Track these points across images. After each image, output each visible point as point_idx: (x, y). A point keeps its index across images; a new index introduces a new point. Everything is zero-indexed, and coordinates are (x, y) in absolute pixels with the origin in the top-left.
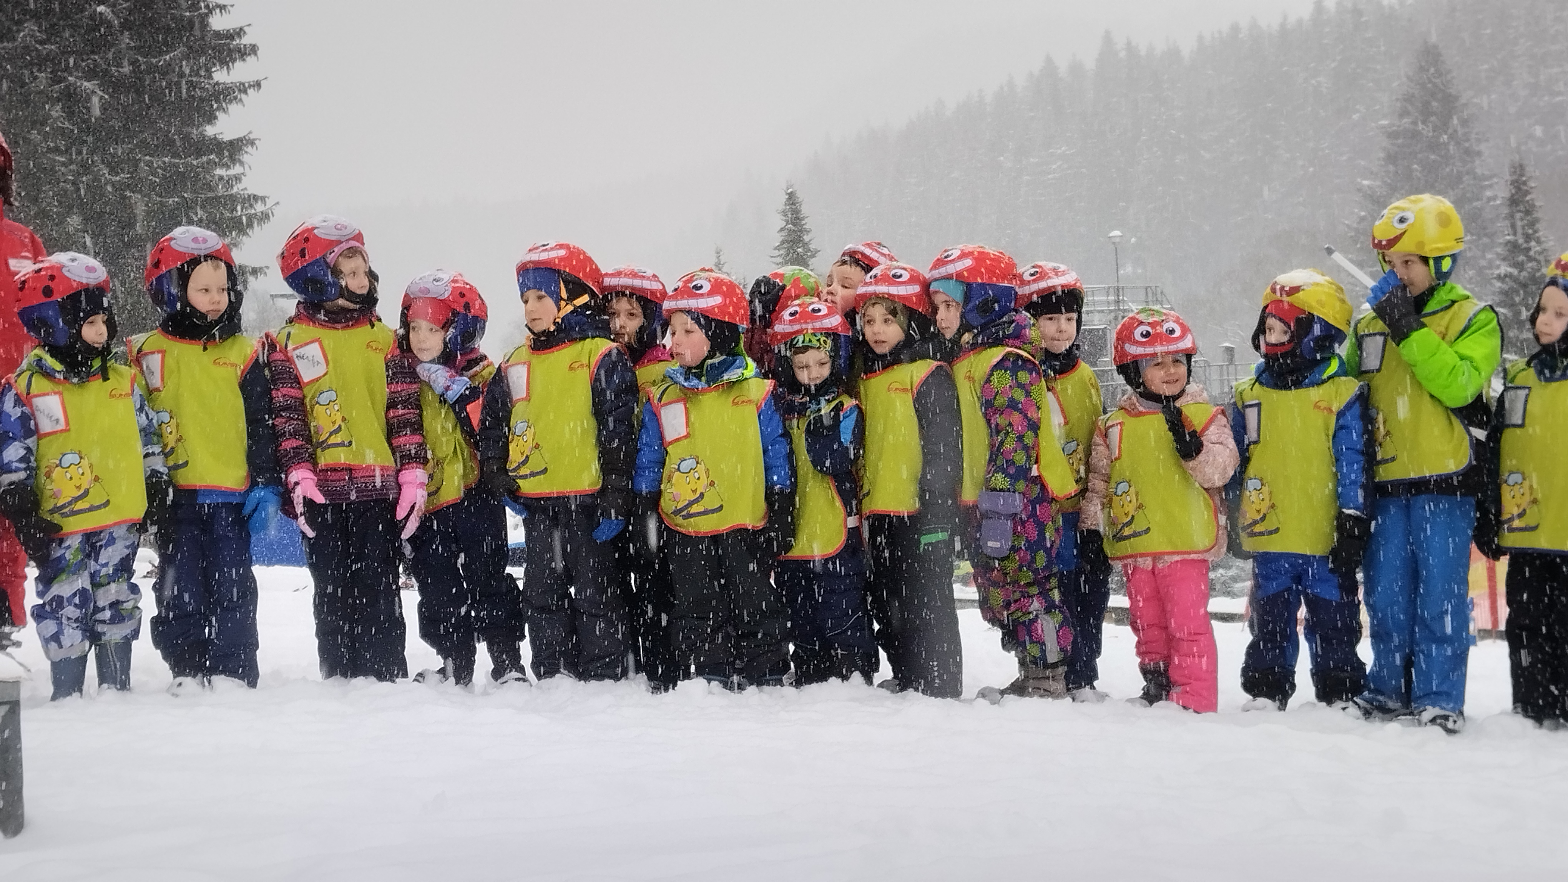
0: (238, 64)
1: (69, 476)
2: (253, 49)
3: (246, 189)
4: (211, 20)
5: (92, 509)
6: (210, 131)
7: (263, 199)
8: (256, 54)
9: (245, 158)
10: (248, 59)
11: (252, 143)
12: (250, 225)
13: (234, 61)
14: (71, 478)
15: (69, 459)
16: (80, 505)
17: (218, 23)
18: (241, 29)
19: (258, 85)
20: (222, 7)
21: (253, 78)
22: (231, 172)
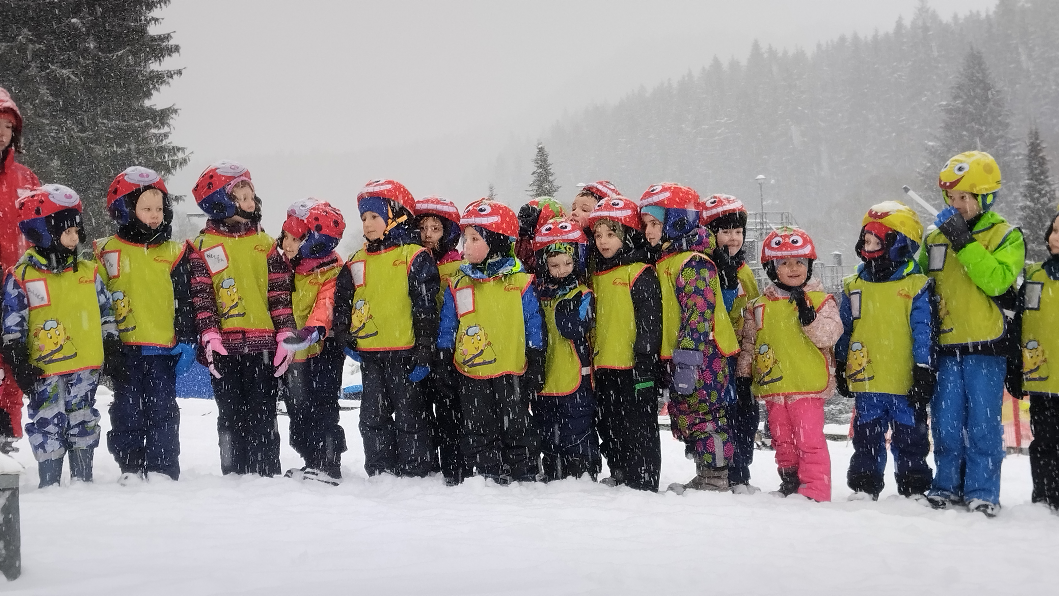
0: (167, 58)
1: (49, 336)
2: (177, 48)
3: (171, 143)
4: (148, 28)
5: (65, 358)
6: (147, 103)
7: (183, 149)
8: (178, 52)
9: (171, 122)
10: (173, 55)
11: (175, 111)
12: (174, 167)
13: (163, 57)
14: (51, 338)
15: (49, 325)
16: (56, 356)
17: (153, 30)
18: (169, 35)
19: (180, 72)
20: (156, 20)
21: (177, 68)
22: (162, 131)
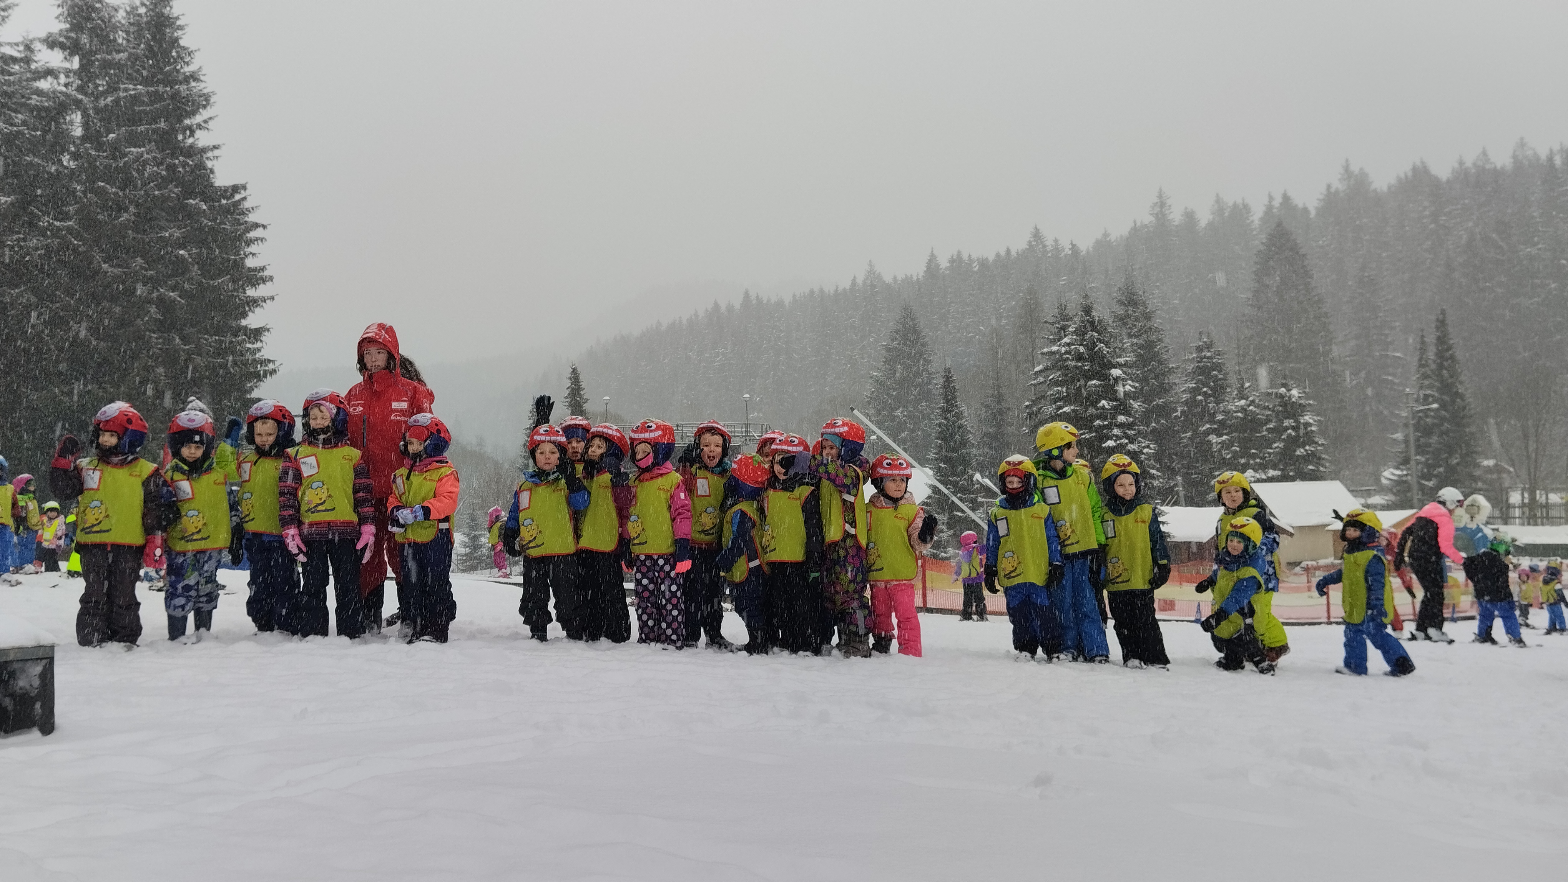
0: (262, 286)
2: (271, 278)
3: (263, 355)
4: (246, 261)
5: (201, 539)
6: (244, 323)
7: (273, 361)
8: (272, 282)
9: (263, 338)
10: (267, 283)
11: (268, 330)
12: (265, 376)
13: (259, 284)
16: (195, 537)
17: (250, 263)
18: (264, 267)
19: (272, 298)
20: (254, 254)
21: (270, 294)
22: (255, 346)
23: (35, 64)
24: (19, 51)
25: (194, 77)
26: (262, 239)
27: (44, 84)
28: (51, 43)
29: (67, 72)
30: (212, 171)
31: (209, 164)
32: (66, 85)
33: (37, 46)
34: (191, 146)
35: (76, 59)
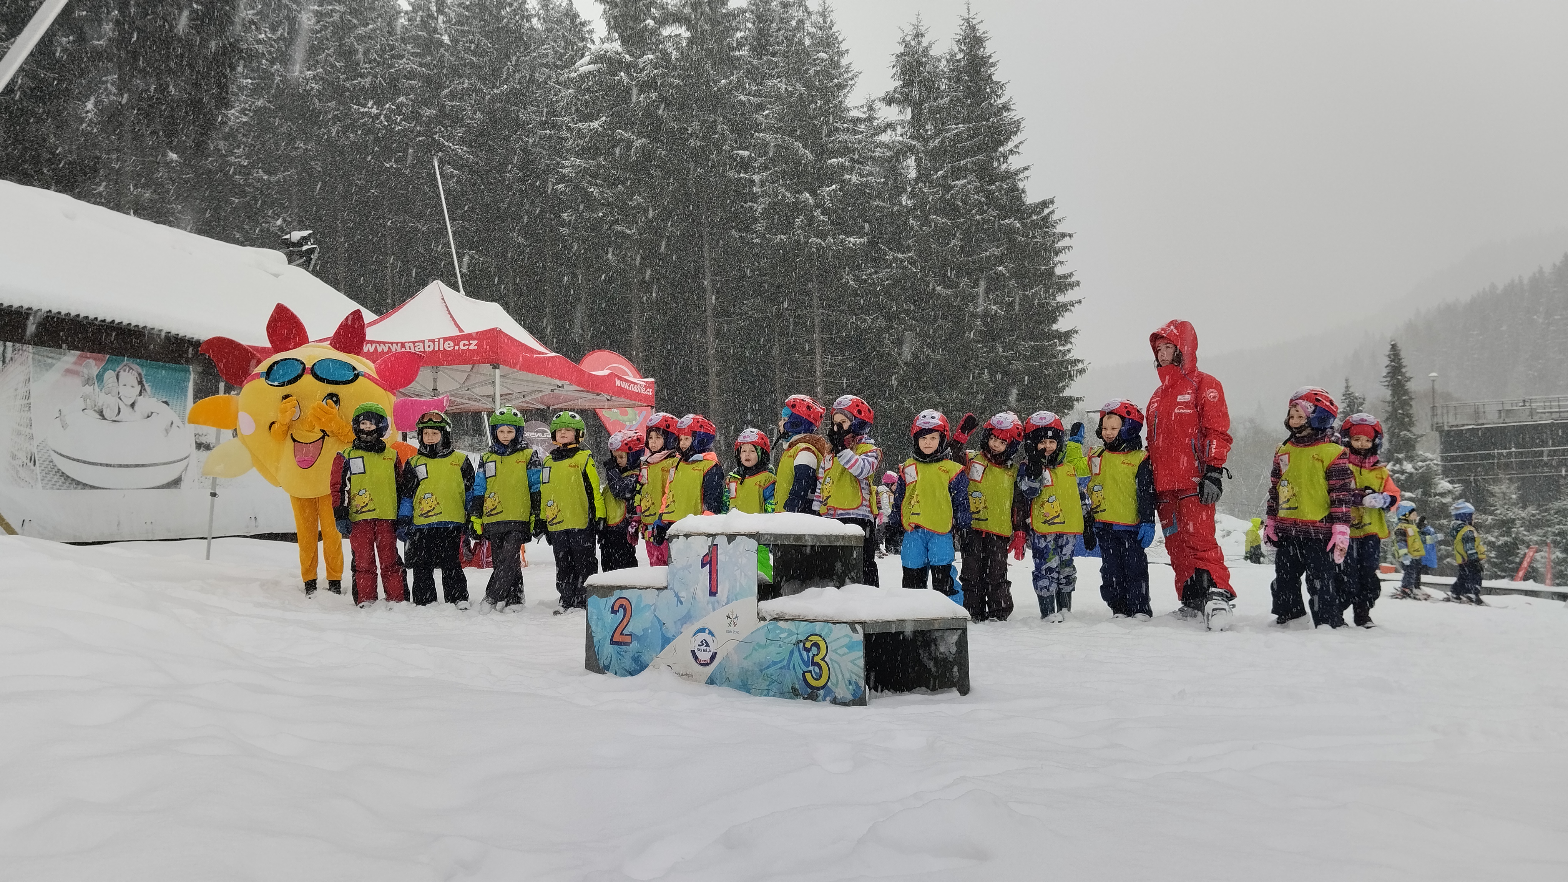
0: (1070, 291)
2: (1078, 283)
3: (1073, 356)
4: (1056, 270)
6: (1056, 327)
7: (1082, 361)
8: (1079, 286)
9: (1073, 340)
10: (1075, 288)
11: (1077, 332)
12: (1075, 375)
13: (1067, 290)
17: (1059, 271)
18: (1071, 273)
19: (1080, 301)
20: (1062, 263)
21: (1077, 299)
22: (1066, 348)
23: (876, 121)
24: (864, 113)
25: (1006, 108)
26: (1069, 248)
27: (885, 138)
28: (890, 100)
29: (902, 124)
30: (1023, 191)
31: (1021, 185)
32: (902, 135)
33: (878, 104)
34: (1006, 171)
35: (909, 111)
